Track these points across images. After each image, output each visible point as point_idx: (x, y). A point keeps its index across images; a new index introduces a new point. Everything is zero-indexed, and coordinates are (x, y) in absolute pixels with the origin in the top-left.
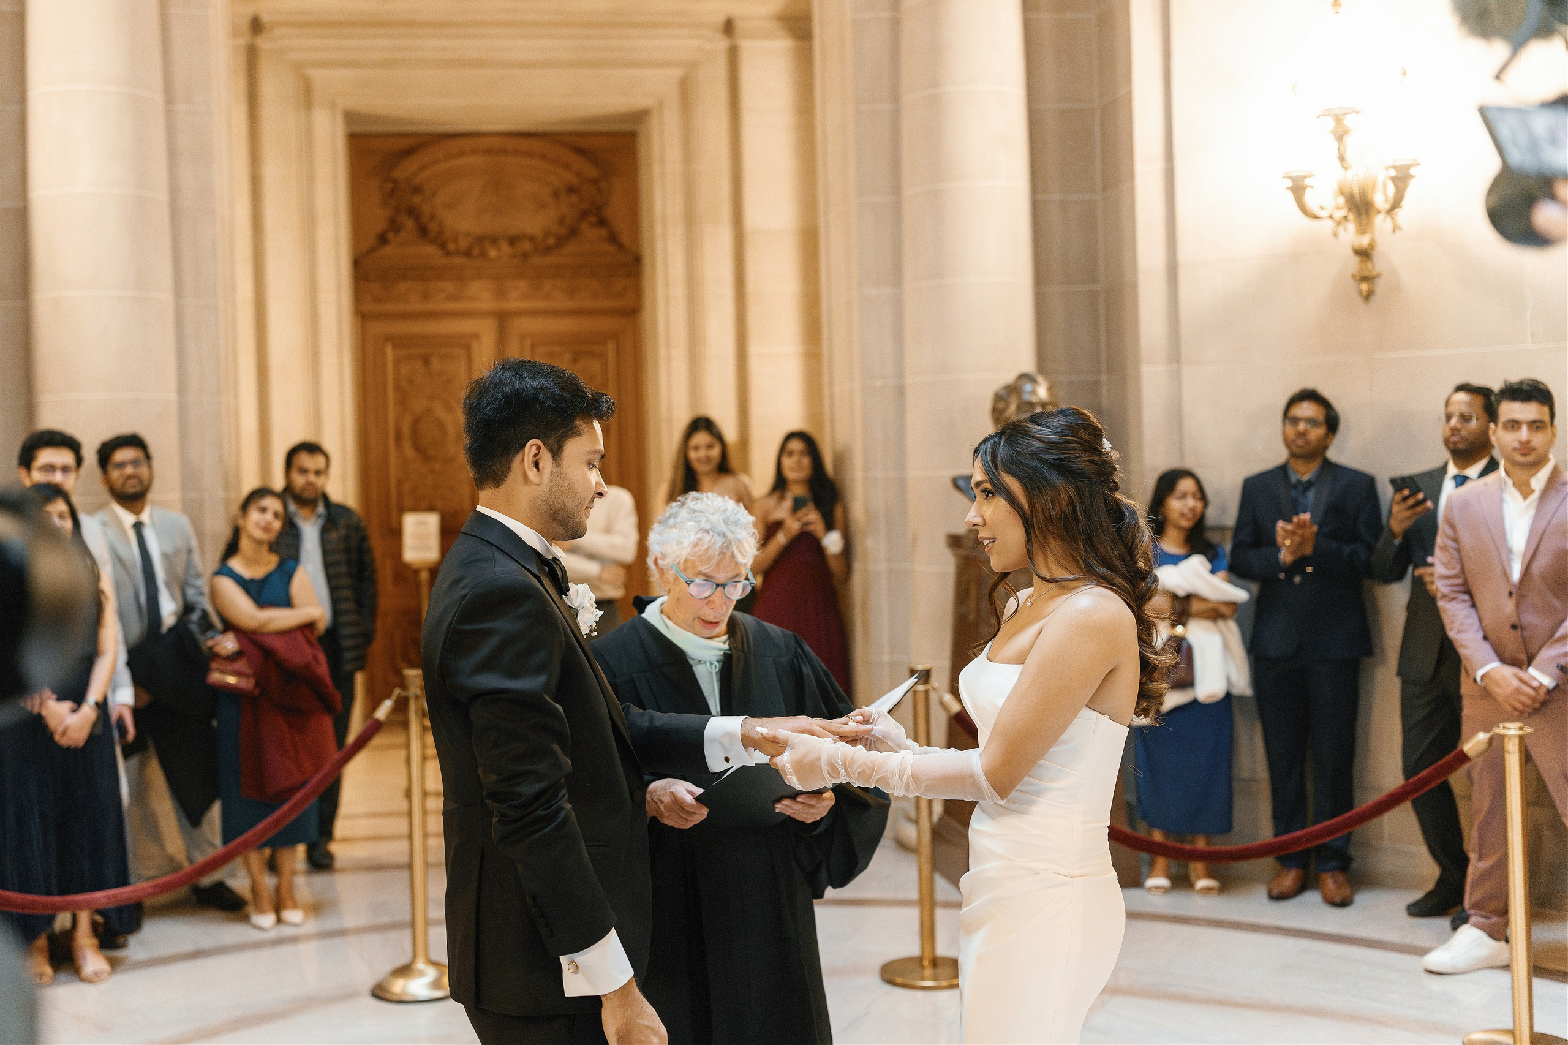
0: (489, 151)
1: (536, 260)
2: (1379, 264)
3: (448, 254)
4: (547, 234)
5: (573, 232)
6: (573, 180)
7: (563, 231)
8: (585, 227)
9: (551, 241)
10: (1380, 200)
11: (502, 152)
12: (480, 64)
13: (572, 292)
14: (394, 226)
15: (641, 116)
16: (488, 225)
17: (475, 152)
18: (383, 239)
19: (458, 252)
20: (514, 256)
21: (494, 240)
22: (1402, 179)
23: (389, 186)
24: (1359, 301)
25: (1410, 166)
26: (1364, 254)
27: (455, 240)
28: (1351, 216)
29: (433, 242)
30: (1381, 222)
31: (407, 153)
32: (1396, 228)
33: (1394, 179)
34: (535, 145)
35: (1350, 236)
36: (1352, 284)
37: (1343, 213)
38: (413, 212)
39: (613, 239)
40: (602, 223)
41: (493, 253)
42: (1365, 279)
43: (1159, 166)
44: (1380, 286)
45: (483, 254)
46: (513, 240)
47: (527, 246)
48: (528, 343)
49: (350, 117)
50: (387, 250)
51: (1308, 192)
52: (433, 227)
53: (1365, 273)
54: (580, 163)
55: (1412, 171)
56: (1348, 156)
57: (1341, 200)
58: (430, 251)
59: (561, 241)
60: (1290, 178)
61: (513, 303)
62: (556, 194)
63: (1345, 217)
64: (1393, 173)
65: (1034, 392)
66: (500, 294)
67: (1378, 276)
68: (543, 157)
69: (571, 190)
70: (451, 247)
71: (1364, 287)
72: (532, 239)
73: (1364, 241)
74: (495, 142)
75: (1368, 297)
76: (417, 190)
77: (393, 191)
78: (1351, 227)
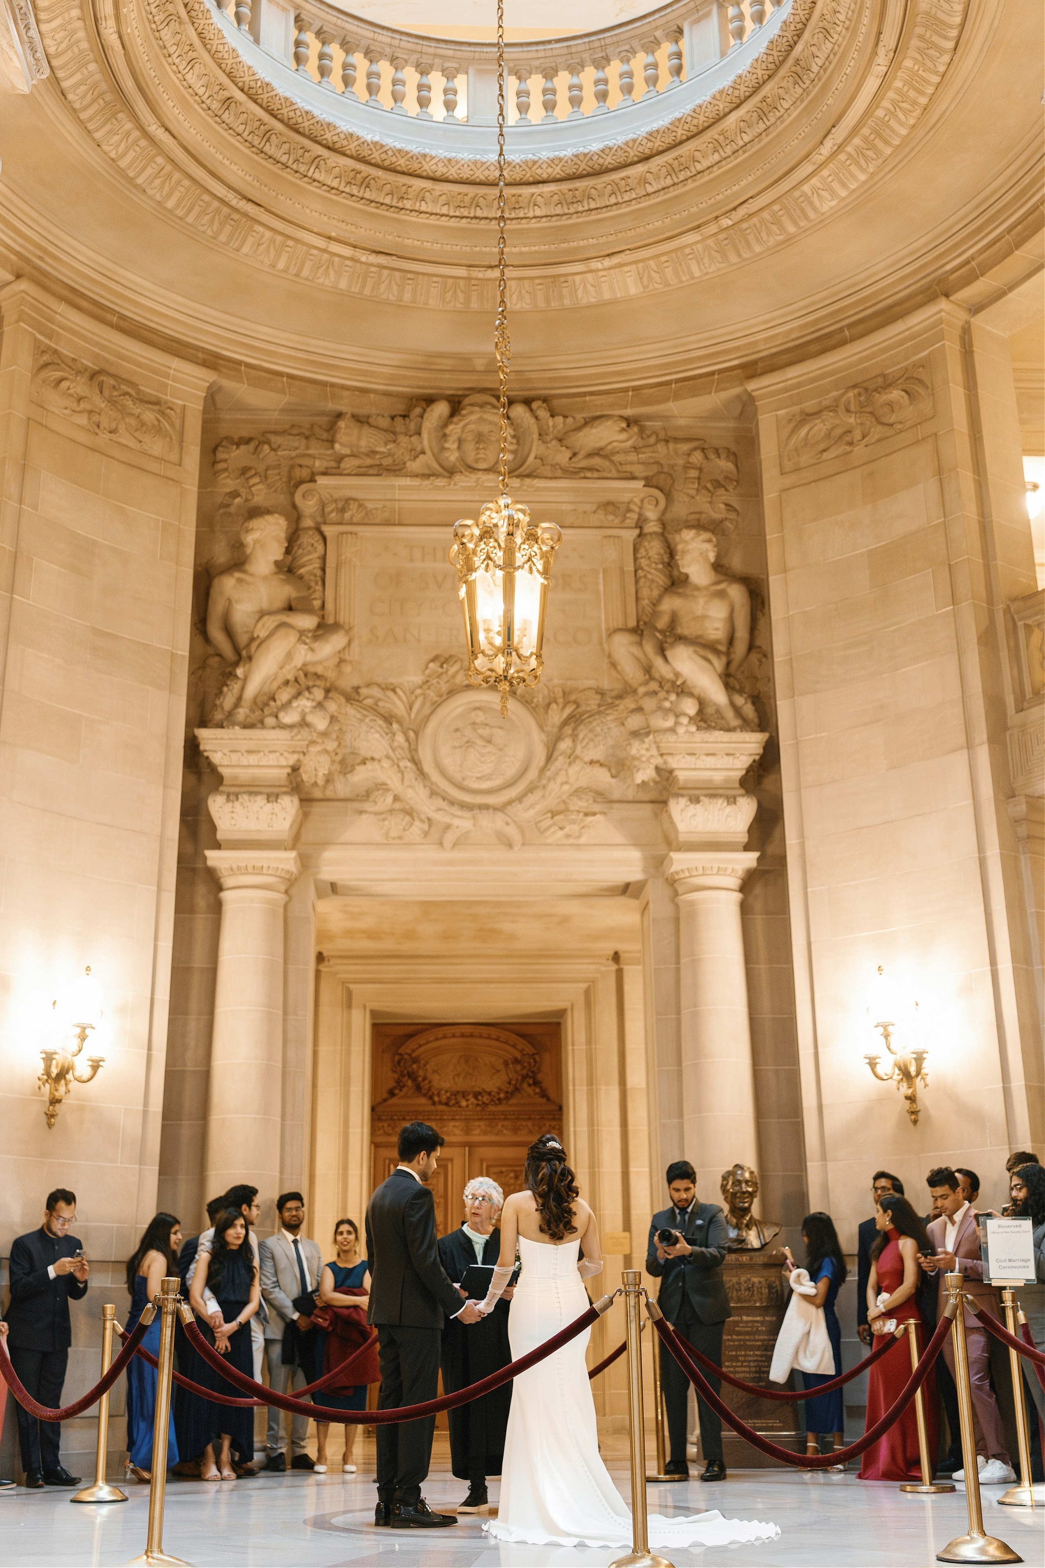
0: (463, 1035)
1: (491, 1108)
2: (919, 1105)
3: (434, 1103)
4: (500, 1089)
5: (517, 1089)
6: (518, 1055)
7: (511, 1089)
8: (525, 1085)
9: (502, 1096)
10: (913, 1070)
11: (471, 1036)
12: (457, 981)
13: (515, 1131)
14: (400, 1085)
15: (562, 1013)
16: (460, 1084)
17: (454, 1036)
18: (392, 1093)
19: (440, 1103)
20: (477, 1105)
21: (464, 1095)
22: (919, 1059)
23: (397, 1058)
24: (911, 1124)
25: (924, 1052)
26: (911, 1099)
27: (439, 1095)
28: (904, 1080)
29: (425, 1095)
30: (918, 1082)
31: (410, 1036)
32: (926, 1086)
33: (916, 1059)
34: (494, 1032)
35: (905, 1090)
36: (908, 1115)
37: (901, 1077)
38: (412, 1076)
39: (544, 1094)
40: (536, 1083)
41: (464, 1103)
42: (913, 1113)
43: (811, 1051)
44: (921, 1116)
45: (457, 1103)
46: (476, 1095)
47: (486, 1098)
48: (485, 1165)
49: (374, 1014)
50: (394, 1101)
51: (878, 1066)
52: (425, 1085)
53: (912, 1110)
54: (521, 1043)
55: (925, 1056)
56: (892, 1047)
57: (897, 1071)
58: (423, 1100)
59: (509, 1095)
60: (869, 1058)
61: (476, 1137)
62: (506, 1064)
63: (902, 1079)
64: (915, 1056)
65: (742, 1175)
66: (467, 1131)
67: (919, 1111)
68: (497, 1039)
69: (516, 1061)
70: (436, 1099)
71: (913, 1117)
72: (489, 1094)
73: (910, 1091)
74: (467, 1030)
75: (915, 1122)
76: (415, 1061)
77: (399, 1062)
78: (905, 1084)
